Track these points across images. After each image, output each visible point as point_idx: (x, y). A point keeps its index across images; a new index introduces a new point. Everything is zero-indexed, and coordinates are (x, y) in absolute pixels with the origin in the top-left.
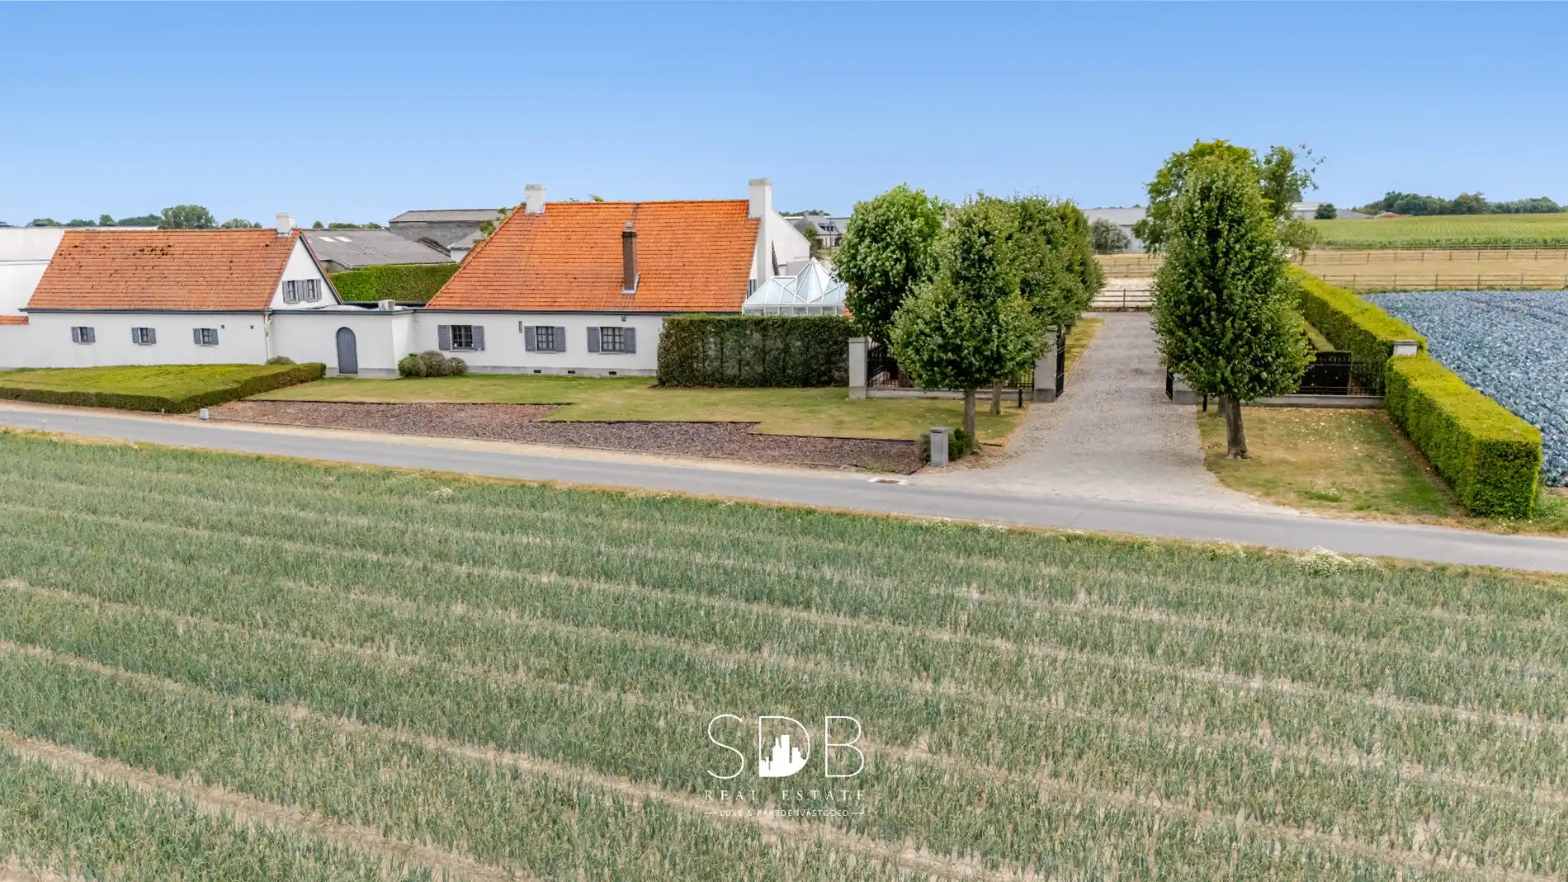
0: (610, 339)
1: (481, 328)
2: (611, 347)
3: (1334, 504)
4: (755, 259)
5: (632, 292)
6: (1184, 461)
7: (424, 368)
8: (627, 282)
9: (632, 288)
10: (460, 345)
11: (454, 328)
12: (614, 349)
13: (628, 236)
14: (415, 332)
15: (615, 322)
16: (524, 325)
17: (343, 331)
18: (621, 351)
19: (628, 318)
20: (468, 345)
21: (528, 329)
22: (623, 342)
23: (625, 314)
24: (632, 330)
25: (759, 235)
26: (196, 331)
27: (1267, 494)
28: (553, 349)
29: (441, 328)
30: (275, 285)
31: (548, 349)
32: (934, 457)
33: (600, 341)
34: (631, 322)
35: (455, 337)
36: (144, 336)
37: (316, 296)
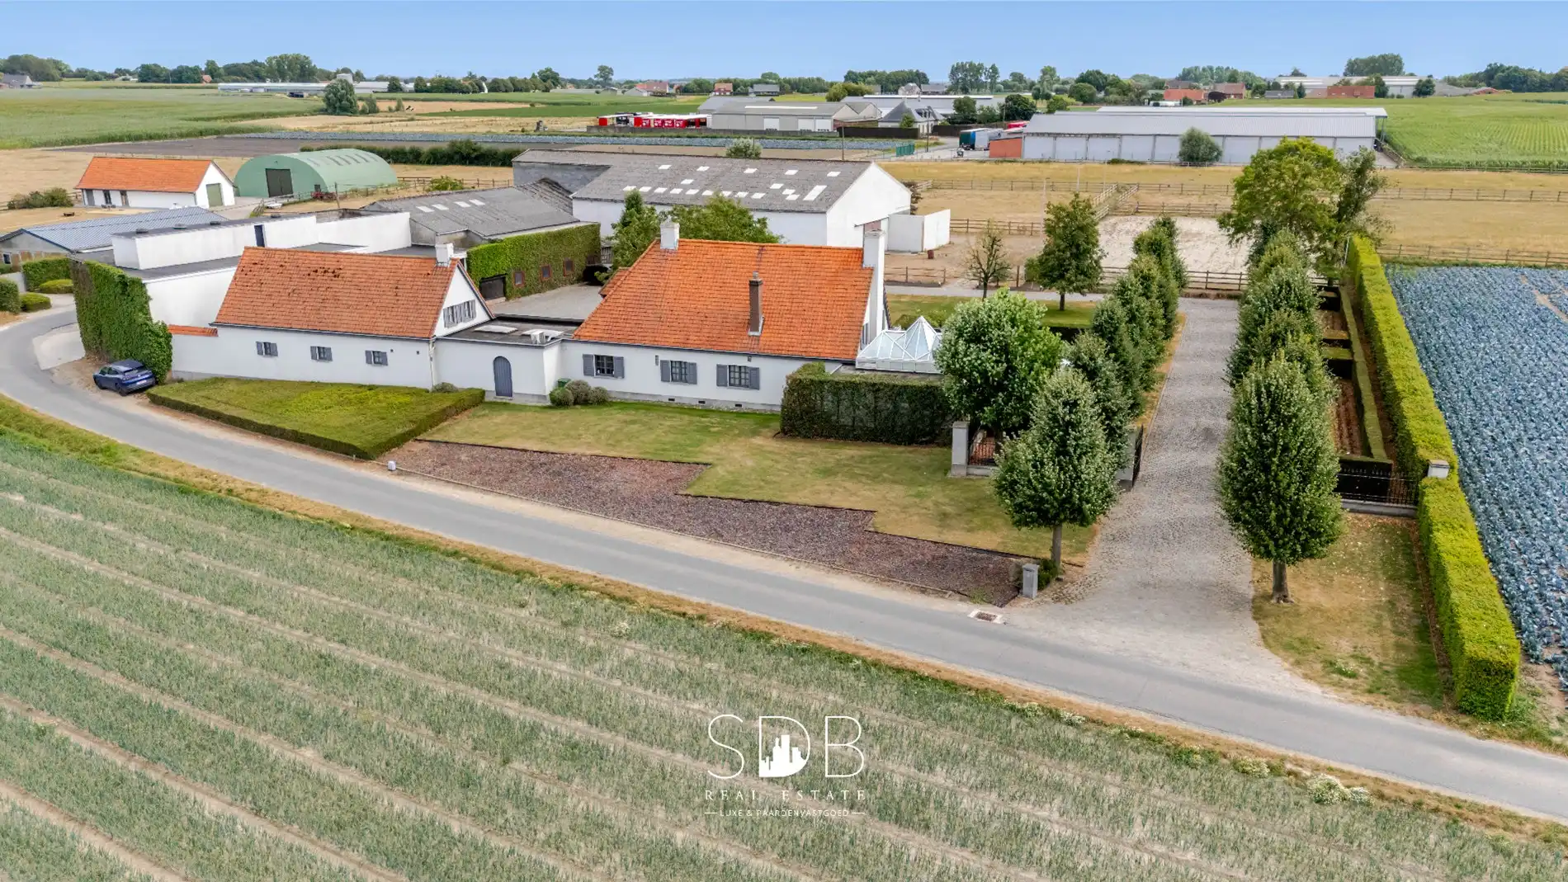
0: (737, 375)
1: (621, 359)
2: (737, 382)
3: (1351, 681)
4: (868, 308)
5: (756, 334)
6: (1234, 602)
7: (571, 398)
8: (753, 323)
9: (757, 330)
10: (603, 371)
11: (598, 357)
12: (740, 385)
13: (754, 285)
14: (562, 362)
15: (741, 361)
16: (660, 359)
17: (498, 359)
18: (747, 386)
19: (753, 359)
20: (610, 372)
21: (664, 363)
22: (749, 379)
23: (750, 356)
24: (757, 369)
25: (872, 285)
26: (367, 353)
27: (1298, 663)
28: (686, 381)
29: (586, 357)
30: (438, 313)
31: (681, 380)
32: (1025, 589)
33: (725, 377)
34: (755, 363)
35: (598, 364)
36: (322, 354)
37: (471, 316)
